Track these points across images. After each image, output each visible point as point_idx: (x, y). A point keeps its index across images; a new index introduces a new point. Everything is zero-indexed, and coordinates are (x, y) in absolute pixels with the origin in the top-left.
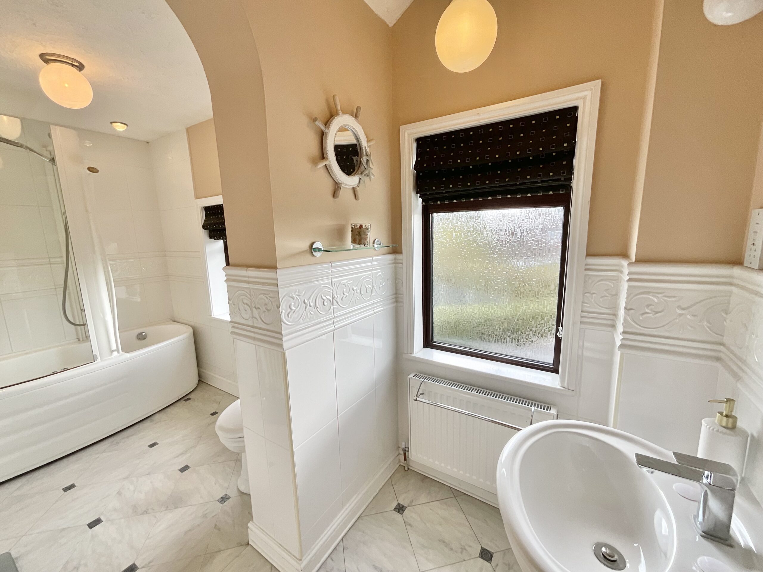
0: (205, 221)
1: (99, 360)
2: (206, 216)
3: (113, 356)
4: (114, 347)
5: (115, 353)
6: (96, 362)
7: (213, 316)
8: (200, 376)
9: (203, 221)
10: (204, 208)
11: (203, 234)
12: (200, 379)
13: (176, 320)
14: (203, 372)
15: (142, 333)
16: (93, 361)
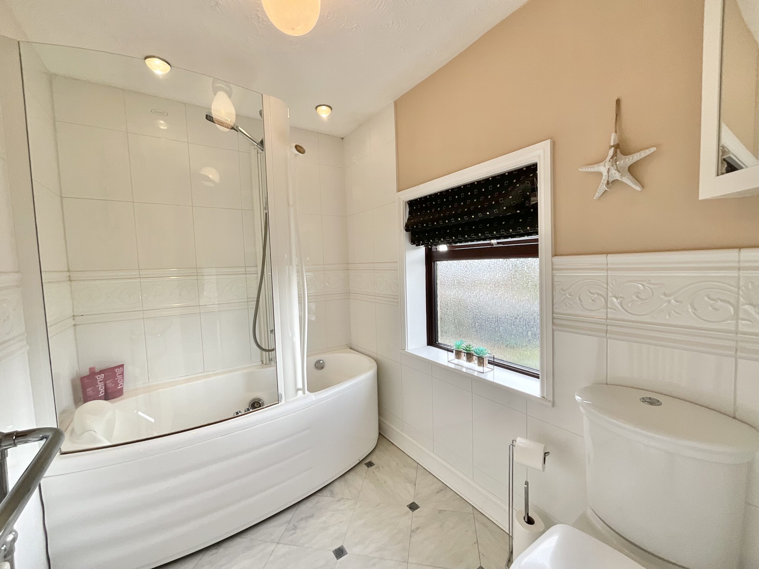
0: (408, 219)
1: (283, 401)
2: (410, 213)
3: (298, 397)
4: (300, 386)
5: (300, 393)
6: (280, 403)
7: (408, 350)
8: (380, 427)
9: (406, 220)
10: (408, 202)
11: (403, 237)
12: (381, 432)
13: (353, 346)
14: (384, 422)
15: (321, 360)
16: (278, 403)
